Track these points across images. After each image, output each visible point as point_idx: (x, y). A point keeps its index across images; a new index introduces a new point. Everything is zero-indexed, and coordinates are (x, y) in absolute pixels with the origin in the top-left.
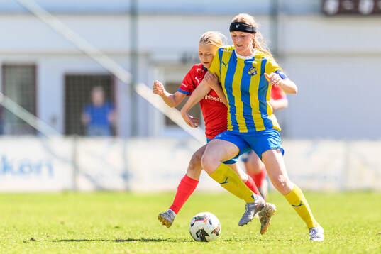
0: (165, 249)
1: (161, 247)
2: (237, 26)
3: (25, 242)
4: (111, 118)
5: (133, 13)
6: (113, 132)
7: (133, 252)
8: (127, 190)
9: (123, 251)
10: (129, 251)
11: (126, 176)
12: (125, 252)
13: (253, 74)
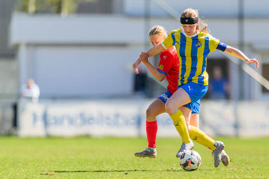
0: (262, 175)
1: (258, 174)
2: (187, 21)
3: (168, 170)
4: (225, 87)
5: (241, 17)
6: (227, 97)
7: (240, 177)
8: (237, 136)
9: (233, 177)
10: (237, 177)
11: (236, 126)
12: (235, 177)
13: (199, 46)
